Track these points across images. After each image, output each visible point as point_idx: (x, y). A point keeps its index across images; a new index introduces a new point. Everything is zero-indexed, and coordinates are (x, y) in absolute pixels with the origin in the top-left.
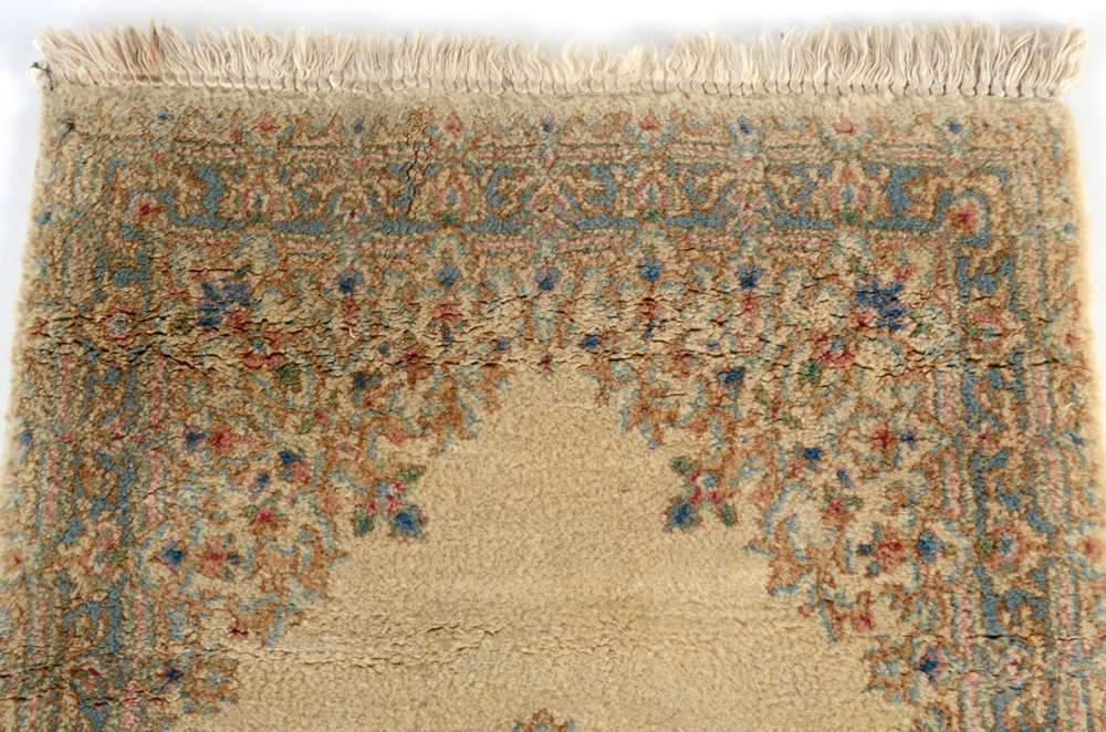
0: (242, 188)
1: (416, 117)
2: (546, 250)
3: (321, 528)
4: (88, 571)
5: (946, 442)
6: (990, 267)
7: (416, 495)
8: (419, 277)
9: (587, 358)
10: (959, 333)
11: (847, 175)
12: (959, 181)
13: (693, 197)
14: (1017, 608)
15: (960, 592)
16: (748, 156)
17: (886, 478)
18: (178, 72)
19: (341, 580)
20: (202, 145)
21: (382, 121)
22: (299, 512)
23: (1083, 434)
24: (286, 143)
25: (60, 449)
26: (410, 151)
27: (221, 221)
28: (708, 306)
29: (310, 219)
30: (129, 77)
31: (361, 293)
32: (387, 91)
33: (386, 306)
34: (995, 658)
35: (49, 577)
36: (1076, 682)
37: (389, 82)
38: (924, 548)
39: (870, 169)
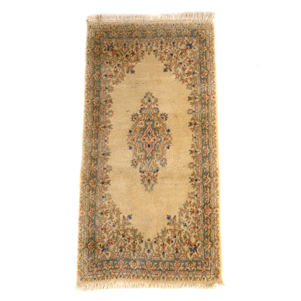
0: (111, 34)
1: (132, 25)
2: (149, 40)
3: (123, 73)
4: (96, 77)
5: (197, 61)
6: (203, 41)
7: (134, 69)
8: (133, 44)
9: (154, 53)
10: (199, 49)
11: (186, 30)
12: (200, 31)
13: (167, 33)
14: (204, 79)
15: (198, 78)
16: (174, 28)
17: (190, 66)
18: (103, 20)
19: (125, 78)
20: (106, 29)
21: (128, 25)
22: (120, 71)
23: (213, 60)
24: (117, 28)
25: (92, 64)
26: (132, 29)
27: (109, 38)
28: (169, 46)
29: (120, 37)
30: (97, 21)
31: (126, 46)
32: (129, 22)
33: (130, 47)
34: (201, 85)
35: (92, 78)
36: (210, 87)
37: (129, 20)
38: (194, 73)
39: (189, 30)
